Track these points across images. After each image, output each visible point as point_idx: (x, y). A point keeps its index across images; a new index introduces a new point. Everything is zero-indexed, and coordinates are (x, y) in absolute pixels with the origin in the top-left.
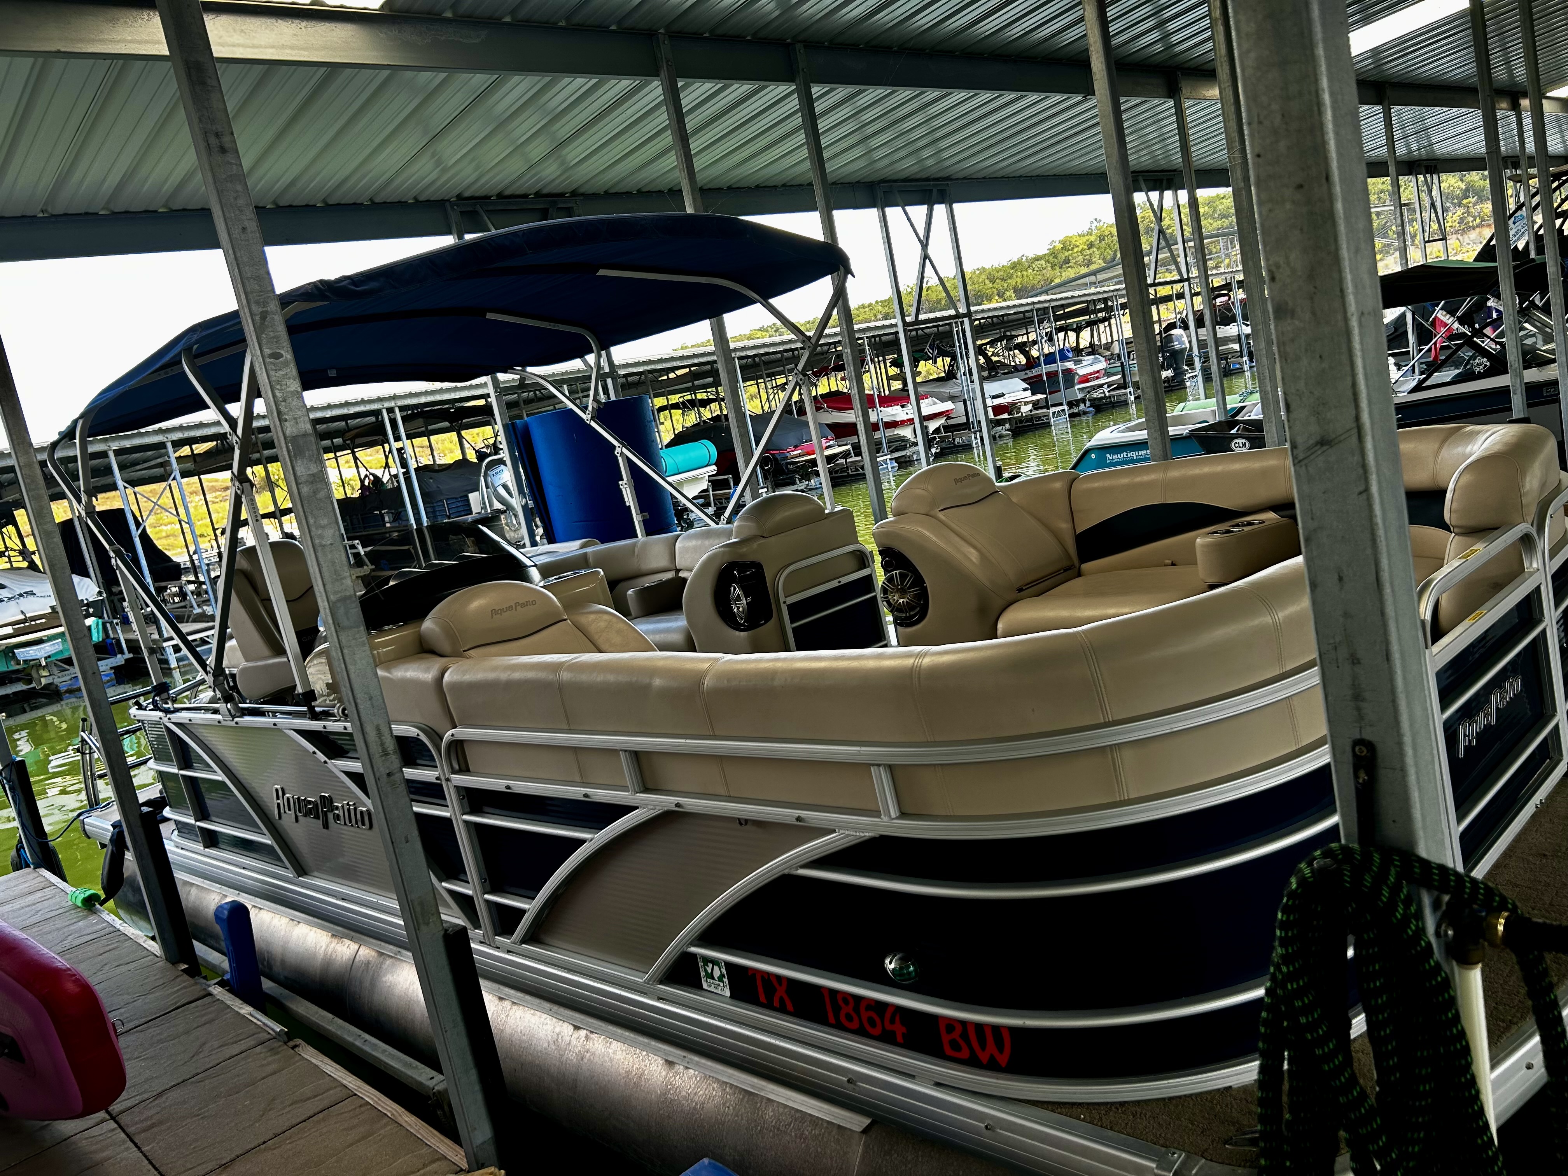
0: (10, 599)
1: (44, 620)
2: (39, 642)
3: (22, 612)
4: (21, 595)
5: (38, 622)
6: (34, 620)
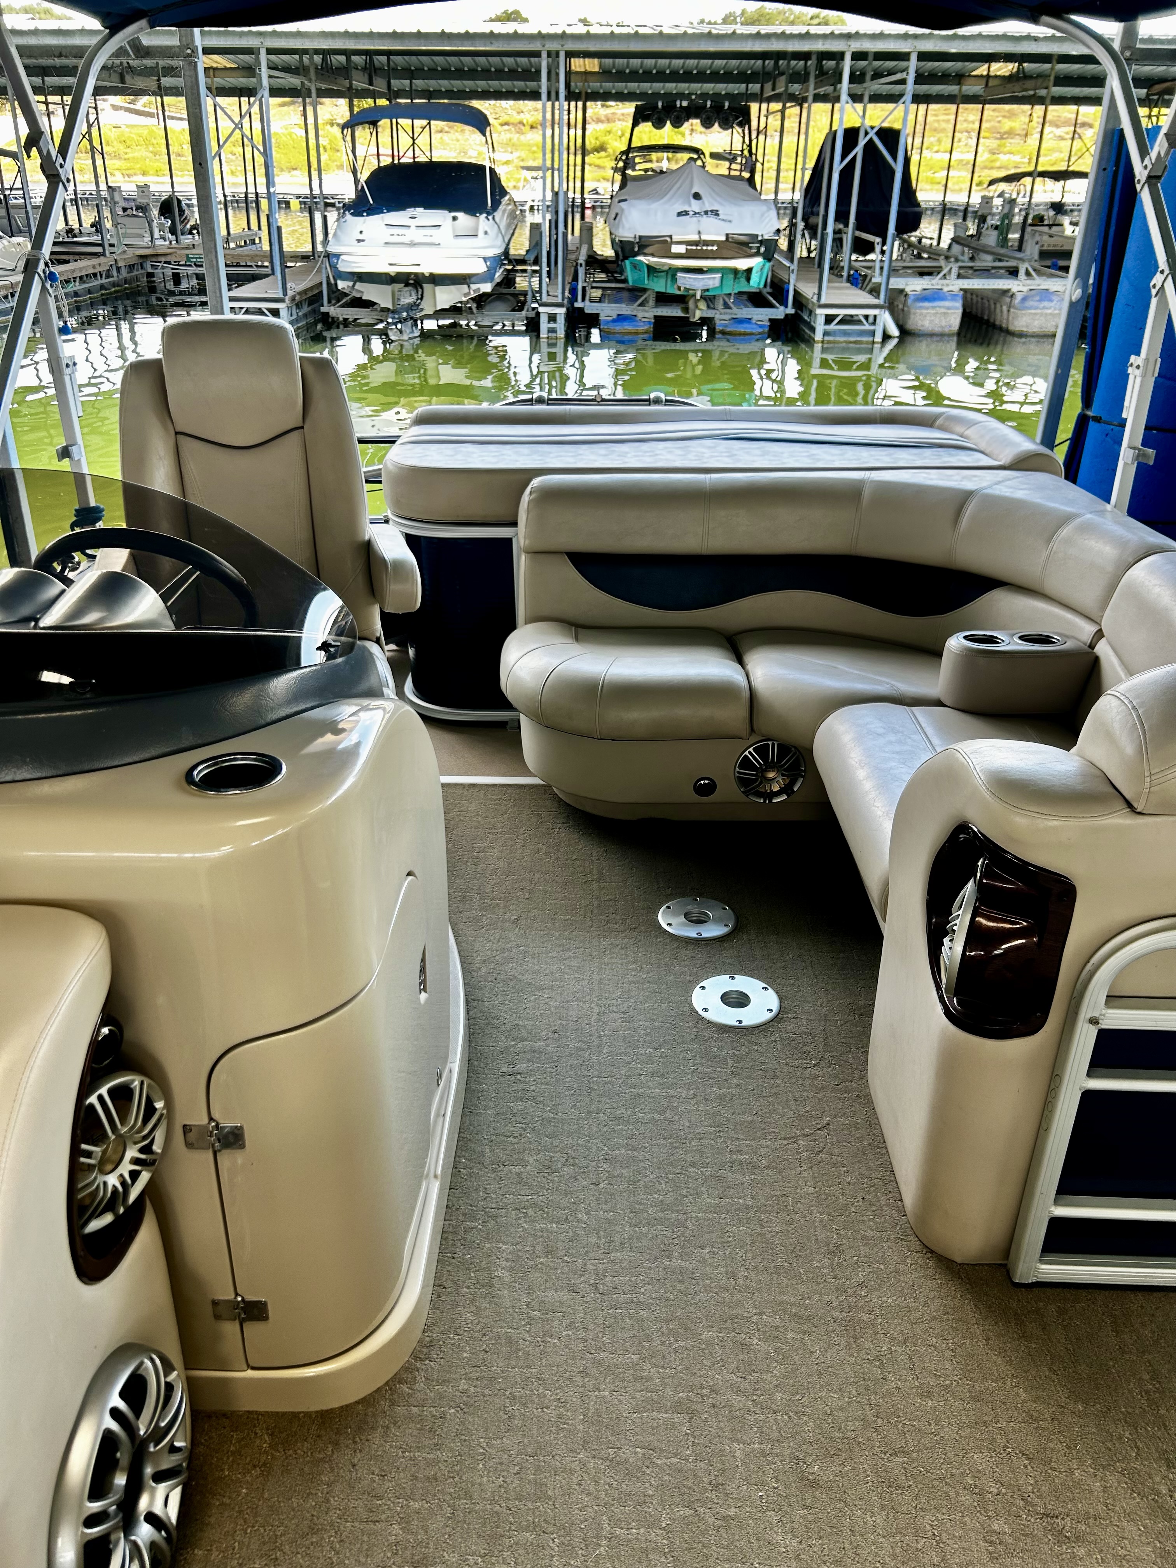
0: (696, 213)
1: (715, 248)
2: (699, 271)
3: (699, 233)
4: (706, 212)
5: (710, 248)
6: (707, 246)
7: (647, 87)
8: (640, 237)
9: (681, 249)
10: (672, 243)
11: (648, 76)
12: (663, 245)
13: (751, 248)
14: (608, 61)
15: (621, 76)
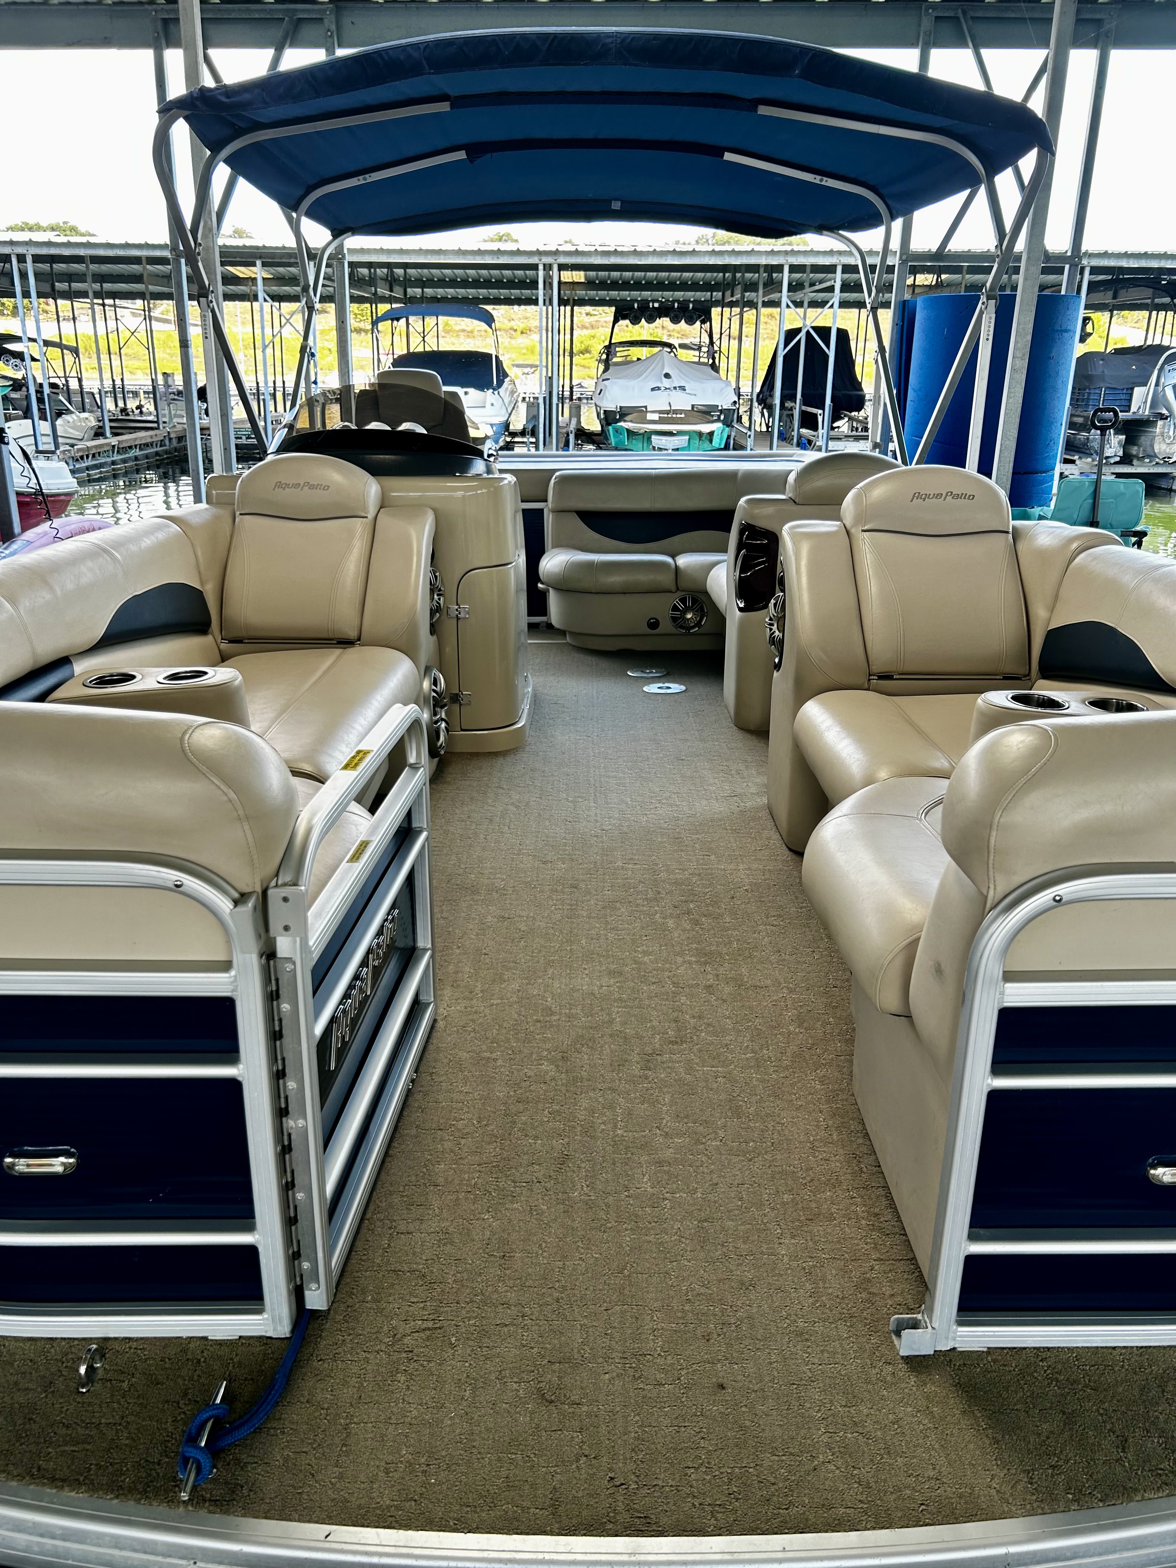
1: (683, 416)
3: (670, 404)
6: (677, 414)
7: (625, 294)
8: (621, 407)
9: (656, 417)
10: (647, 411)
11: (626, 285)
12: (640, 412)
13: (713, 416)
14: (592, 274)
15: (603, 285)
